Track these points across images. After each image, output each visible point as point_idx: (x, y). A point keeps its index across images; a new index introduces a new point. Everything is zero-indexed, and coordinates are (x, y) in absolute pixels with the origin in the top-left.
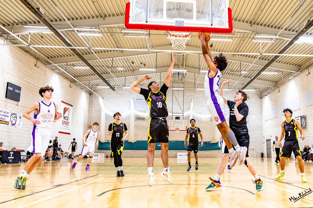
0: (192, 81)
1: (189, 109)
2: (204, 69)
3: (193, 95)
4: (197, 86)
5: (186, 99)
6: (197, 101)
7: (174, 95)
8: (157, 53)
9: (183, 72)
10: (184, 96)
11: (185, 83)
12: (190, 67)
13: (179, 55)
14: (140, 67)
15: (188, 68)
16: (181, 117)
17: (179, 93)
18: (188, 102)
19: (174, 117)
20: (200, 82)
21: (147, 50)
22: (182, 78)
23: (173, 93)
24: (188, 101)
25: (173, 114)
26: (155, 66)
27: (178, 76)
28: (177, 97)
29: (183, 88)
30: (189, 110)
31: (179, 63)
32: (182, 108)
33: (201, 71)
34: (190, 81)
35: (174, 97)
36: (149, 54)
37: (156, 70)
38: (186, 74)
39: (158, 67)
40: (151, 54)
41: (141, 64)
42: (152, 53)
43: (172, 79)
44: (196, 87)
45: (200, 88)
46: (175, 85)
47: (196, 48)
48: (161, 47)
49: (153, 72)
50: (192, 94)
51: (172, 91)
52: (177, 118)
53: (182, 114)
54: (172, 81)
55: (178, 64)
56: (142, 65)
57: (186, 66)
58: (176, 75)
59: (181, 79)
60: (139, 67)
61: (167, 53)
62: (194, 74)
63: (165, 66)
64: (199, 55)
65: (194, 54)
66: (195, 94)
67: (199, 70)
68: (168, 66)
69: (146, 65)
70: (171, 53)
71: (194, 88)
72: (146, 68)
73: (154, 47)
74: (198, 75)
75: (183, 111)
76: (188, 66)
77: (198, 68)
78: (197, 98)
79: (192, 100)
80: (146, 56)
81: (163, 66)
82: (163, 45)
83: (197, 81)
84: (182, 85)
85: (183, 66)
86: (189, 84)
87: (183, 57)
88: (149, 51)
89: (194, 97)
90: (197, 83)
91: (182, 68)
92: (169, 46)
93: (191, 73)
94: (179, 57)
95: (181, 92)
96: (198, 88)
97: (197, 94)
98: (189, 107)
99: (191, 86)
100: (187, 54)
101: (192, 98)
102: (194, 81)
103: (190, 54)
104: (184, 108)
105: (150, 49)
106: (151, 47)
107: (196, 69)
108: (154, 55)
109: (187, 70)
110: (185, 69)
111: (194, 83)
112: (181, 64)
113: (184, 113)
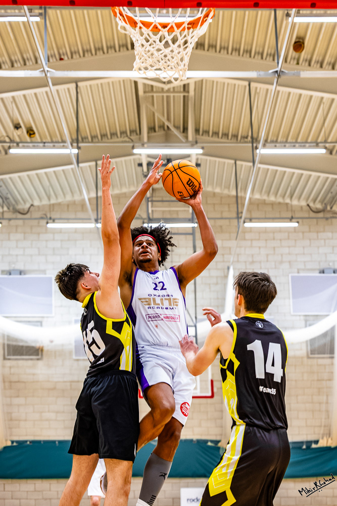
0: (226, 192)
1: (219, 308)
2: (272, 142)
4: (249, 211)
8: (76, 81)
9: (188, 156)
12: (216, 134)
13: (166, 87)
14: (12, 141)
15: (205, 138)
18: (214, 281)
20: (257, 196)
21: (36, 74)
24: (214, 273)
26: (74, 137)
31: (168, 119)
32: (190, 301)
33: (262, 151)
34: (218, 190)
36: (47, 89)
37: (76, 151)
38: (198, 165)
39: (84, 139)
40: (54, 88)
41: (17, 127)
42: (57, 82)
44: (244, 215)
45: (259, 219)
46: (158, 210)
47: (235, 57)
49: (64, 161)
50: (228, 244)
53: (192, 331)
55: (167, 123)
56: (19, 132)
57: (197, 131)
60: (7, 140)
61: (120, 82)
62: (233, 162)
63: (113, 134)
64: (249, 85)
65: (227, 81)
66: (240, 247)
67: (251, 145)
68: (125, 135)
69: (34, 133)
70: (133, 79)
71: (236, 220)
72: (36, 144)
73: (66, 58)
74: (251, 167)
75: (196, 318)
76: (206, 132)
77: (249, 138)
78: (250, 260)
79: (228, 268)
80: (35, 94)
81: (103, 136)
82: (99, 49)
83: (245, 189)
84: (185, 211)
85: (186, 131)
86: (214, 204)
87: (186, 94)
88: (46, 75)
89: (236, 259)
90: (245, 199)
91: (182, 142)
92: (124, 52)
93: (218, 159)
94: (168, 97)
95: (183, 237)
96: (251, 220)
97: (249, 243)
98: (218, 298)
99: (222, 212)
100: (200, 83)
101: (229, 262)
102: (234, 193)
103: (213, 82)
104: (198, 304)
105: (48, 67)
106: (55, 60)
107: (240, 142)
108: (68, 89)
109: (203, 148)
110: (196, 142)
111: (234, 200)
112: (176, 125)
113: (198, 325)
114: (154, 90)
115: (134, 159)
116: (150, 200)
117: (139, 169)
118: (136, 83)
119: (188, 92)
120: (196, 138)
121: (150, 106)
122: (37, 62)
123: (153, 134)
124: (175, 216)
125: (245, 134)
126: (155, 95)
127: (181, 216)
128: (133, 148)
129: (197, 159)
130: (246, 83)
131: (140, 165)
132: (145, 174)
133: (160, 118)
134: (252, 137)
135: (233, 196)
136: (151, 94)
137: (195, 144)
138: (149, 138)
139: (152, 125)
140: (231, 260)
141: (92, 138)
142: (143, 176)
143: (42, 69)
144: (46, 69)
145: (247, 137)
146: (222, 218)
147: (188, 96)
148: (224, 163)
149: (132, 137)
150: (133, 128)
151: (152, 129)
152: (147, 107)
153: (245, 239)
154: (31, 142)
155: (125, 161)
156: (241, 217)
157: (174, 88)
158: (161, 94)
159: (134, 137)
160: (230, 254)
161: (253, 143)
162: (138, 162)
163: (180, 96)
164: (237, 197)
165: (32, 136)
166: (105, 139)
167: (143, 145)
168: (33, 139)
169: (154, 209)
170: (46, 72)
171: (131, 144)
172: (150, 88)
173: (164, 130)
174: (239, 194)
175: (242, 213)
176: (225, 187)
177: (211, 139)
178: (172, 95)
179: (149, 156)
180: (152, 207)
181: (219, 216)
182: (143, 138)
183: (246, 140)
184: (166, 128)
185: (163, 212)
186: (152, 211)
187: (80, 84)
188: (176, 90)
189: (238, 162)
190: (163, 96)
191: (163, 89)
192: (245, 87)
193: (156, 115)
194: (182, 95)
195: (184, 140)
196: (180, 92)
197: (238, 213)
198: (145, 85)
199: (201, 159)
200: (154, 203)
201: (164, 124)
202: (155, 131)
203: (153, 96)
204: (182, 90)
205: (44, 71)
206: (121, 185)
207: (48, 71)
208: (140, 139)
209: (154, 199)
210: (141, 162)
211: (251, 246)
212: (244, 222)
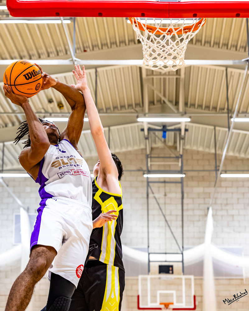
0: (207, 150)
1: (200, 239)
2: (243, 113)
3: (212, 196)
4: (225, 165)
5: (190, 206)
6: (224, 213)
7: (151, 195)
8: (96, 67)
9: (179, 123)
10: (183, 198)
11: (184, 157)
12: (200, 106)
14: (46, 112)
15: (192, 109)
16: (177, 267)
17: (167, 189)
18: (197, 218)
19: (155, 267)
20: (231, 154)
21: (66, 62)
22: (175, 142)
23: (150, 191)
24: (197, 212)
25: (153, 257)
27: (164, 136)
28: (161, 201)
29: (181, 172)
30: (200, 243)
31: (164, 95)
32: (178, 234)
33: (235, 120)
34: (201, 149)
35: (152, 201)
38: (186, 130)
39: (101, 111)
41: (50, 101)
43: (143, 146)
44: (221, 168)
45: (232, 172)
46: (155, 164)
47: (216, 49)
48: (101, 51)
50: (207, 190)
51: (145, 184)
52: (165, 269)
53: (179, 258)
54: (144, 152)
55: (163, 98)
56: (52, 105)
57: (186, 104)
58: (157, 133)
59: (171, 144)
60: (43, 111)
61: (128, 67)
62: (213, 127)
63: (123, 107)
64: (226, 70)
65: (209, 67)
66: (218, 192)
67: (226, 115)
68: (131, 107)
69: (63, 106)
70: (138, 66)
71: (214, 173)
72: (64, 114)
73: (88, 50)
74: (226, 131)
75: (183, 247)
76: (193, 105)
77: (226, 110)
78: (225, 202)
79: (208, 209)
80: (65, 77)
81: (115, 108)
82: (114, 43)
83: (222, 148)
84: (175, 165)
85: (177, 104)
86: (198, 160)
87: (178, 77)
88: (74, 63)
89: (214, 202)
90: (222, 155)
91: (174, 113)
92: (132, 46)
93: (201, 126)
94: (165, 79)
95: (173, 185)
96: (226, 172)
97: (224, 189)
98: (200, 232)
99: (203, 166)
100: (189, 69)
101: (209, 204)
102: (213, 151)
103: (199, 68)
104: (185, 236)
105: (76, 57)
106: (80, 51)
107: (219, 113)
108: (90, 73)
109: (190, 117)
110: (185, 113)
111: (213, 156)
112: (170, 99)
113: (184, 253)
114: (154, 73)
115: (138, 126)
116: (149, 156)
117: (142, 133)
118: (140, 68)
119: (180, 75)
120: (185, 110)
121: (150, 86)
122: (66, 53)
123: (152, 107)
124: (168, 169)
125: (222, 107)
126: (155, 77)
127: (173, 168)
128: (138, 117)
129: (186, 126)
130: (224, 69)
131: (143, 130)
132: (146, 137)
133: (158, 94)
134: (228, 109)
135: (213, 154)
136: (151, 77)
137: (184, 114)
138: (149, 109)
139: (152, 100)
140: (211, 202)
141: (107, 109)
142: (144, 139)
143: (71, 59)
144: (74, 59)
145: (224, 109)
146: (203, 171)
147: (179, 78)
148: (199, 128)
149: (137, 109)
150: (138, 102)
151: (152, 103)
152: (148, 86)
153: (220, 186)
154: (61, 113)
155: (131, 127)
156: (218, 170)
157: (169, 72)
158: (159, 77)
159: (138, 109)
160: (210, 198)
161: (228, 113)
162: (140, 128)
163: (173, 78)
164: (215, 154)
165: (62, 108)
166: (116, 111)
167: (145, 115)
168: (62, 111)
169: (152, 163)
170: (74, 61)
171: (136, 115)
172: (151, 73)
173: (161, 103)
174: (217, 152)
175: (219, 166)
176: (206, 147)
177: (196, 110)
178: (167, 77)
179: (149, 123)
180: (151, 161)
181: (201, 168)
182: (145, 110)
183: (223, 111)
184: (162, 102)
185: (159, 165)
186: (151, 165)
187: (99, 69)
188: (171, 73)
189: (217, 128)
190: (160, 79)
191: (160, 73)
192: (223, 71)
193: (155, 92)
194: (175, 77)
195: (176, 111)
196: (174, 75)
197: (216, 167)
198: (147, 70)
199: (189, 126)
200: (153, 159)
201: (161, 99)
202: (154, 104)
203: (153, 79)
204: (175, 73)
205: (72, 60)
206: (127, 145)
207: (75, 60)
208: (143, 111)
209: (152, 156)
210: (143, 128)
211: (226, 192)
212: (221, 174)
